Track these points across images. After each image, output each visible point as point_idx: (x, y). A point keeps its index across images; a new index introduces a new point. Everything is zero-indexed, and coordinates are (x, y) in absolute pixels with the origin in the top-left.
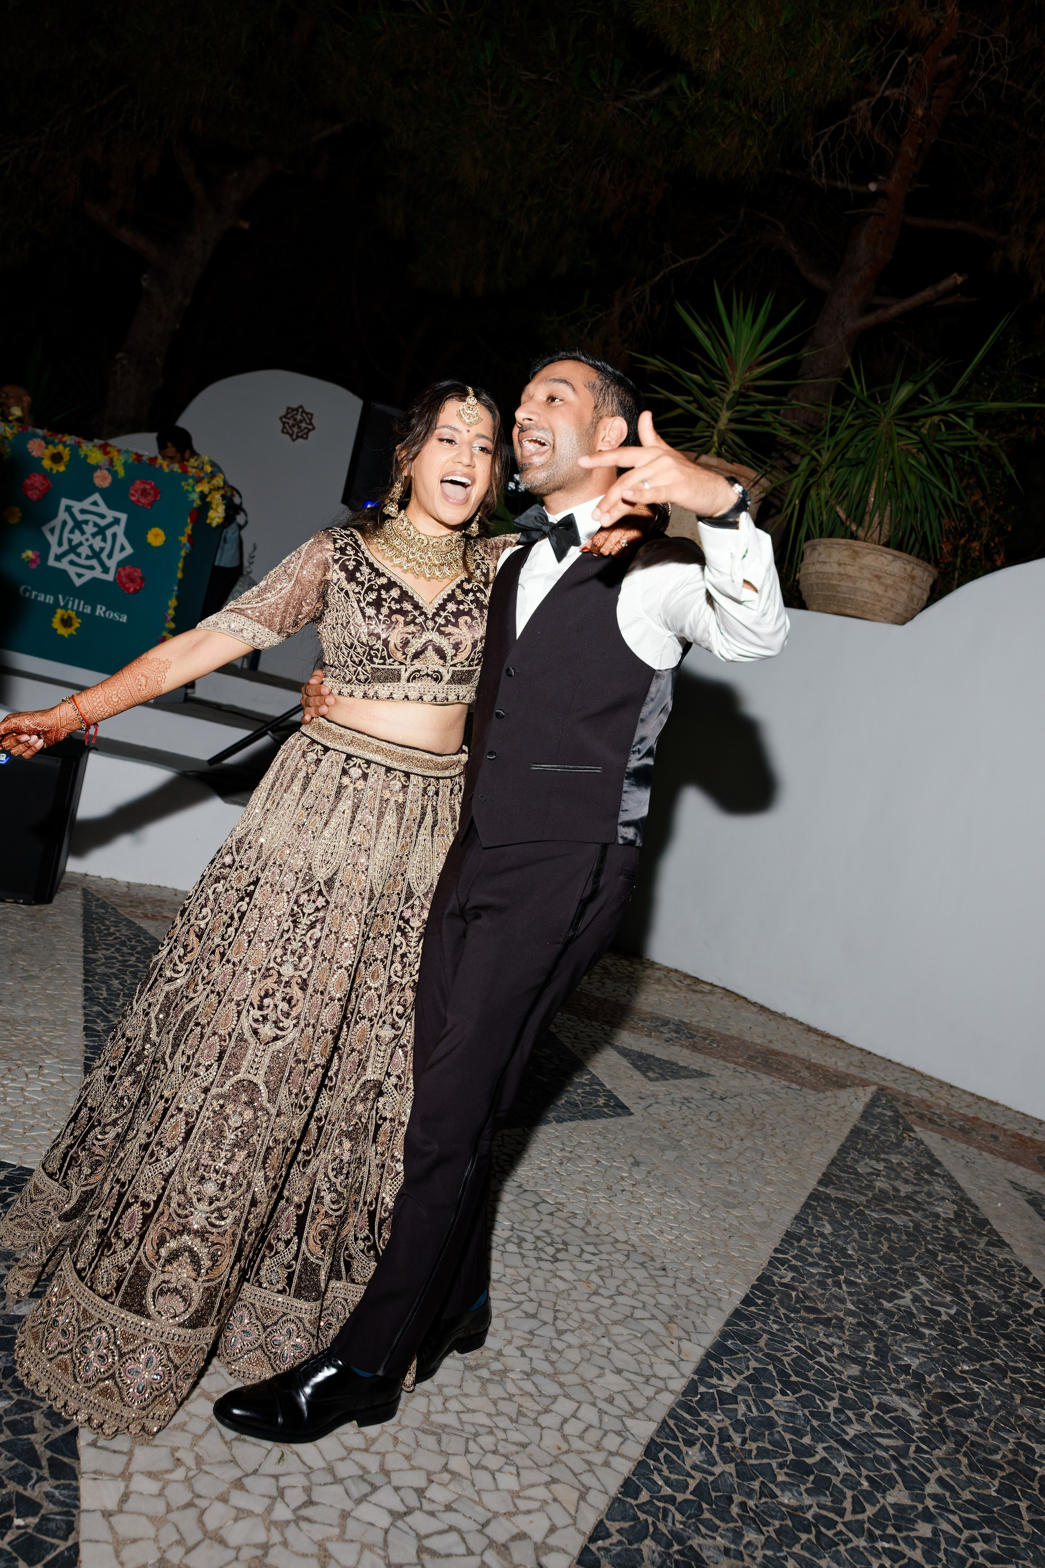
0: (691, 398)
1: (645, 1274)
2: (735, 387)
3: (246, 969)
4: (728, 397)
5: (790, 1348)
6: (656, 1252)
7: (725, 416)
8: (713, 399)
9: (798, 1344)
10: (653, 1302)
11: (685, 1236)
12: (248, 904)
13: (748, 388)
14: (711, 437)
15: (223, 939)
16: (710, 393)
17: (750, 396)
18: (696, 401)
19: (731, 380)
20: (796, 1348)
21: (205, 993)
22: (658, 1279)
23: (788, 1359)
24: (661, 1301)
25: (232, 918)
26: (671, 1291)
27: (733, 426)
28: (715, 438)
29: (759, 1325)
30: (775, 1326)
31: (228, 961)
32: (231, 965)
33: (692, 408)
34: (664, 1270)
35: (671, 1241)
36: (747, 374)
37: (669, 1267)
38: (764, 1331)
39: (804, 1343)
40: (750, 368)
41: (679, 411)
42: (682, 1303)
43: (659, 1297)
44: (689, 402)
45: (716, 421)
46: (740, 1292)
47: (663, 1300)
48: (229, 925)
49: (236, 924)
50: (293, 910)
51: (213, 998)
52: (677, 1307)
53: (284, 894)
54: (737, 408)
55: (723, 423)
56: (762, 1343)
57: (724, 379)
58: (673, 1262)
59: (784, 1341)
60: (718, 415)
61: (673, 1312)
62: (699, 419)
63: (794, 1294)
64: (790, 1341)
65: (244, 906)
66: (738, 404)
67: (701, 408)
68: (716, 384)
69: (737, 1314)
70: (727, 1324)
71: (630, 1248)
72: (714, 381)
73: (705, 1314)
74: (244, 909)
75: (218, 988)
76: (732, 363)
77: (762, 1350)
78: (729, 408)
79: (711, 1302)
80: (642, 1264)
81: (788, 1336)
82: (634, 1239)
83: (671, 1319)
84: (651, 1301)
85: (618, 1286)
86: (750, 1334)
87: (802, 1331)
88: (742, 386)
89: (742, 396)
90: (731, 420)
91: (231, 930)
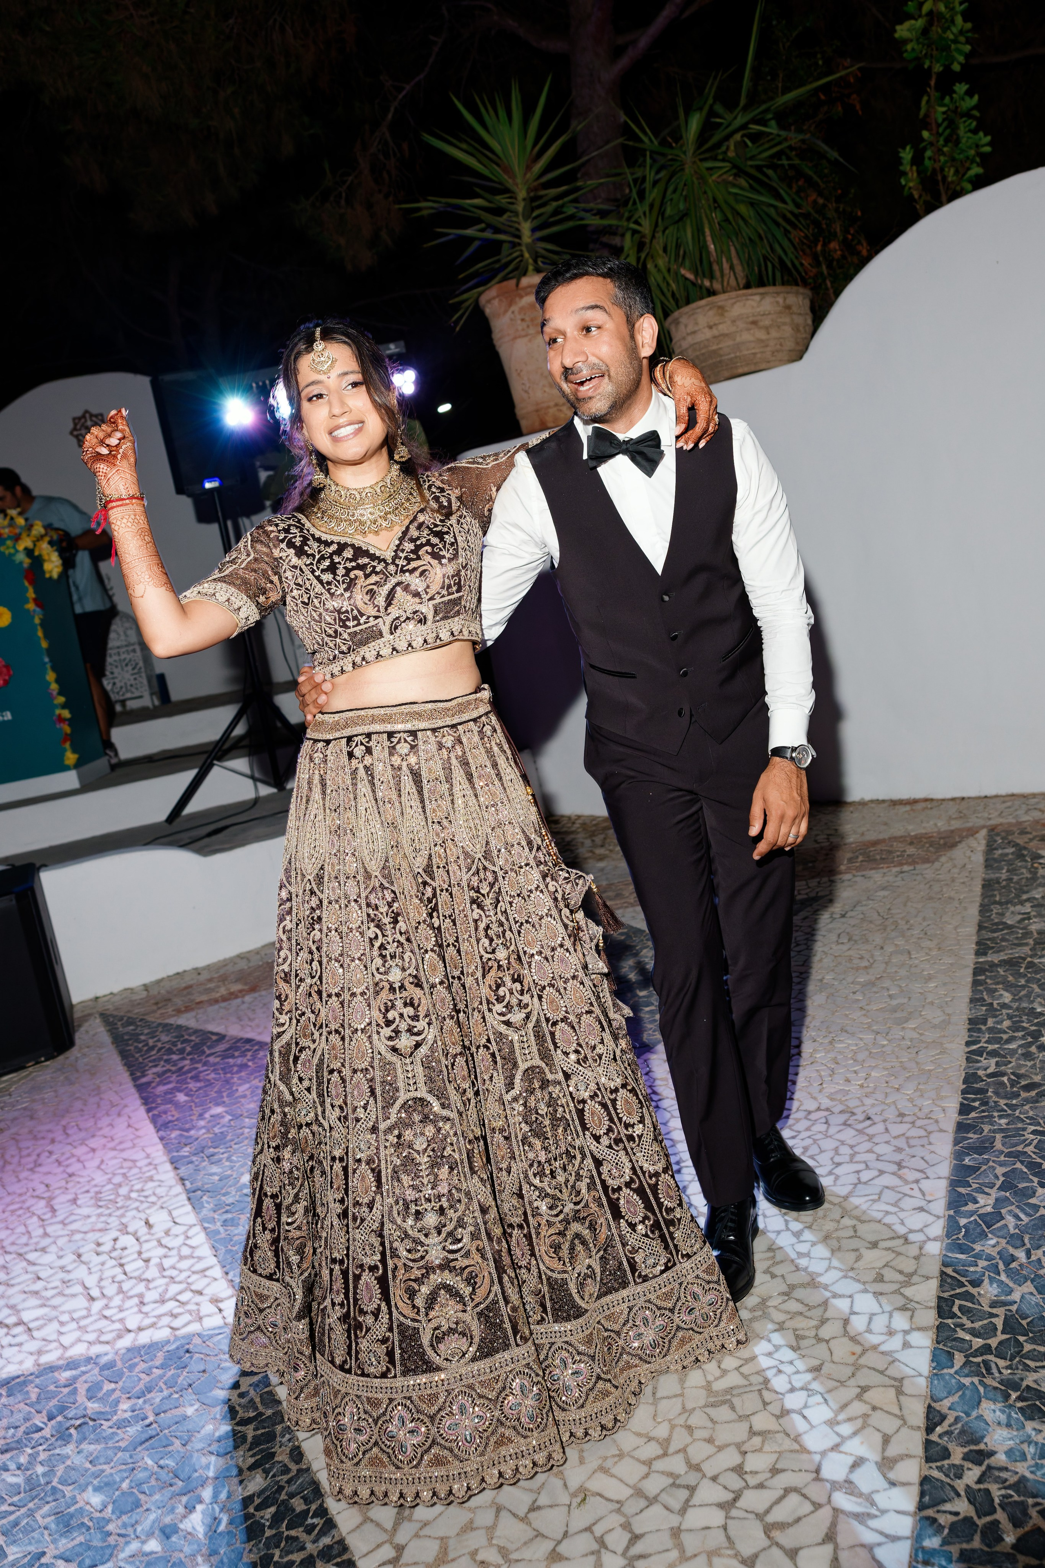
0: (483, 225)
1: (853, 1132)
2: (522, 194)
3: (353, 995)
4: (520, 207)
5: (1027, 1136)
6: (852, 1104)
7: (526, 228)
8: (505, 216)
9: (1033, 1128)
10: (874, 1156)
11: (873, 1074)
12: (321, 930)
13: (536, 189)
14: (522, 256)
15: (313, 977)
16: (499, 211)
17: (541, 197)
18: (489, 226)
19: (514, 188)
20: (1034, 1132)
21: (324, 1037)
22: (867, 1131)
23: (1031, 1148)
24: (881, 1152)
25: (311, 952)
26: (886, 1137)
27: (539, 234)
28: (527, 255)
29: (986, 1128)
30: (1003, 1121)
31: (330, 996)
32: (334, 998)
33: (488, 235)
34: (869, 1118)
35: (862, 1086)
36: (528, 175)
37: (871, 1112)
38: (994, 1131)
39: (1039, 1124)
40: (528, 168)
41: (476, 244)
42: (901, 1143)
43: (877, 1149)
44: (482, 230)
45: (519, 237)
46: (953, 1104)
47: (881, 1149)
48: (312, 960)
49: (316, 956)
50: (368, 915)
51: (335, 1039)
52: (899, 1150)
53: (353, 904)
54: (534, 214)
55: (527, 237)
56: (998, 1145)
57: (506, 191)
58: (873, 1105)
59: (1018, 1132)
60: (518, 230)
61: (898, 1157)
62: (501, 242)
63: (1005, 1079)
64: (1024, 1129)
65: (316, 934)
66: (533, 209)
67: (497, 231)
68: (502, 200)
69: (961, 1127)
70: (956, 1142)
71: (826, 1113)
72: (498, 198)
73: (930, 1144)
74: (317, 938)
75: (333, 1026)
76: (508, 170)
77: (1002, 1152)
78: (526, 218)
79: (929, 1128)
80: (845, 1124)
81: (1020, 1125)
82: (826, 1102)
83: (900, 1165)
84: (871, 1157)
85: (832, 1159)
86: (983, 1142)
87: (1031, 1113)
88: (529, 190)
89: (534, 201)
90: (534, 230)
91: (315, 964)
